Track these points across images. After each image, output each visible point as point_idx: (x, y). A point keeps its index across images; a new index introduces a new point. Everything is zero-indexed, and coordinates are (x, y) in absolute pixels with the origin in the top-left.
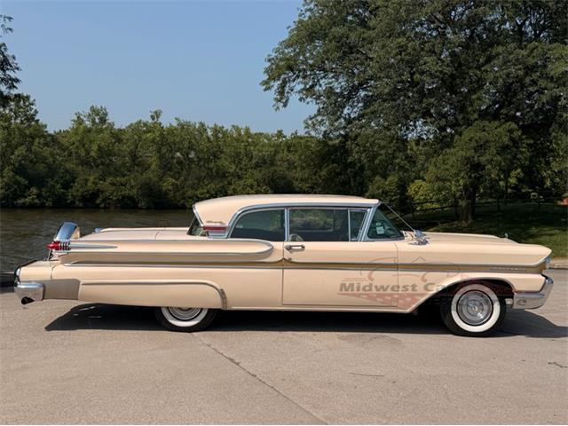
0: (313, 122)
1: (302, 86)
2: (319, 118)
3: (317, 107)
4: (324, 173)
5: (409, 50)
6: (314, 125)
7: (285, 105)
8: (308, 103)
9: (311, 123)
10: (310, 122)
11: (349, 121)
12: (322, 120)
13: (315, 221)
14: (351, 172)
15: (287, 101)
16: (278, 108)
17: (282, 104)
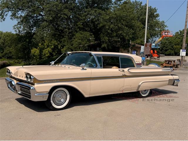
0: (16, 27)
1: (11, 14)
2: (19, 26)
3: (17, 22)
5: (59, 6)
6: (18, 28)
7: (4, 20)
8: (13, 20)
10: (15, 27)
15: (5, 18)
16: (1, 21)
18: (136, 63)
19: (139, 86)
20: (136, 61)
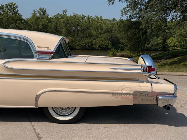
2: (128, 9)
3: (126, 4)
4: (129, 33)
7: (113, 4)
8: (123, 2)
9: (124, 11)
11: (141, 10)
12: (129, 10)
13: (126, 54)
14: (141, 33)
15: (114, 1)
16: (110, 5)
17: (111, 3)
18: (38, 49)
19: (38, 97)
20: (38, 47)
